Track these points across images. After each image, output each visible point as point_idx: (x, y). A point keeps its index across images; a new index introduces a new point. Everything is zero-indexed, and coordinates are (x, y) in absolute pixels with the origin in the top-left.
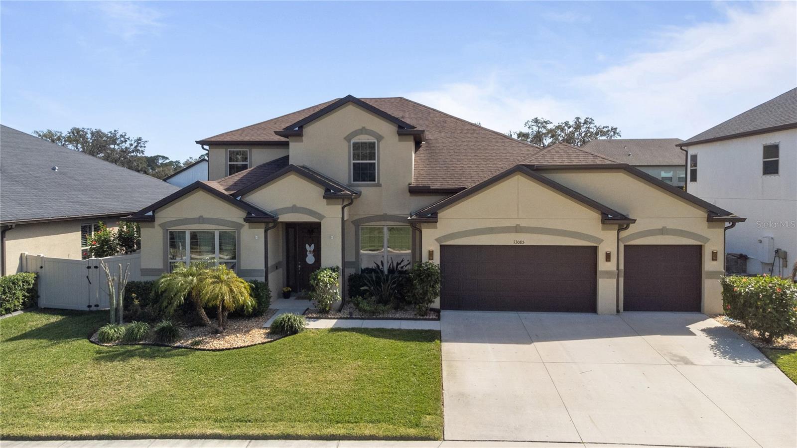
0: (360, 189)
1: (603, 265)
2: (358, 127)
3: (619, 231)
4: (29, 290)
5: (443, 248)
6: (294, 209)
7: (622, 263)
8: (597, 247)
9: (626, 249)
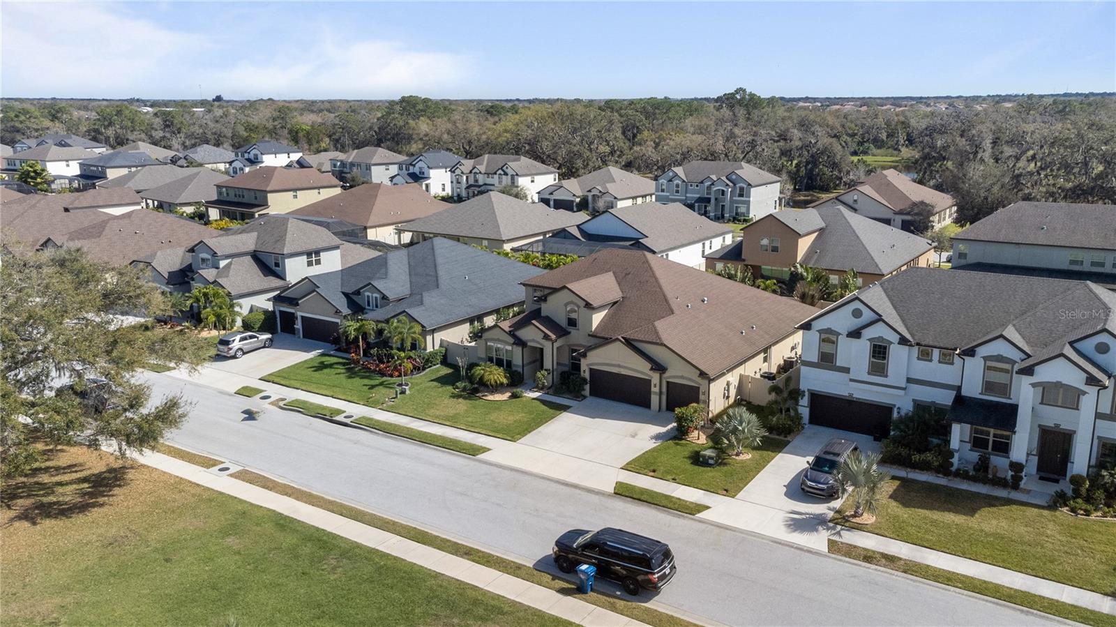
0: (570, 330)
1: (653, 389)
2: (570, 300)
3: (660, 374)
4: (443, 356)
5: (591, 369)
6: (533, 341)
7: (664, 389)
8: (650, 380)
9: (668, 382)
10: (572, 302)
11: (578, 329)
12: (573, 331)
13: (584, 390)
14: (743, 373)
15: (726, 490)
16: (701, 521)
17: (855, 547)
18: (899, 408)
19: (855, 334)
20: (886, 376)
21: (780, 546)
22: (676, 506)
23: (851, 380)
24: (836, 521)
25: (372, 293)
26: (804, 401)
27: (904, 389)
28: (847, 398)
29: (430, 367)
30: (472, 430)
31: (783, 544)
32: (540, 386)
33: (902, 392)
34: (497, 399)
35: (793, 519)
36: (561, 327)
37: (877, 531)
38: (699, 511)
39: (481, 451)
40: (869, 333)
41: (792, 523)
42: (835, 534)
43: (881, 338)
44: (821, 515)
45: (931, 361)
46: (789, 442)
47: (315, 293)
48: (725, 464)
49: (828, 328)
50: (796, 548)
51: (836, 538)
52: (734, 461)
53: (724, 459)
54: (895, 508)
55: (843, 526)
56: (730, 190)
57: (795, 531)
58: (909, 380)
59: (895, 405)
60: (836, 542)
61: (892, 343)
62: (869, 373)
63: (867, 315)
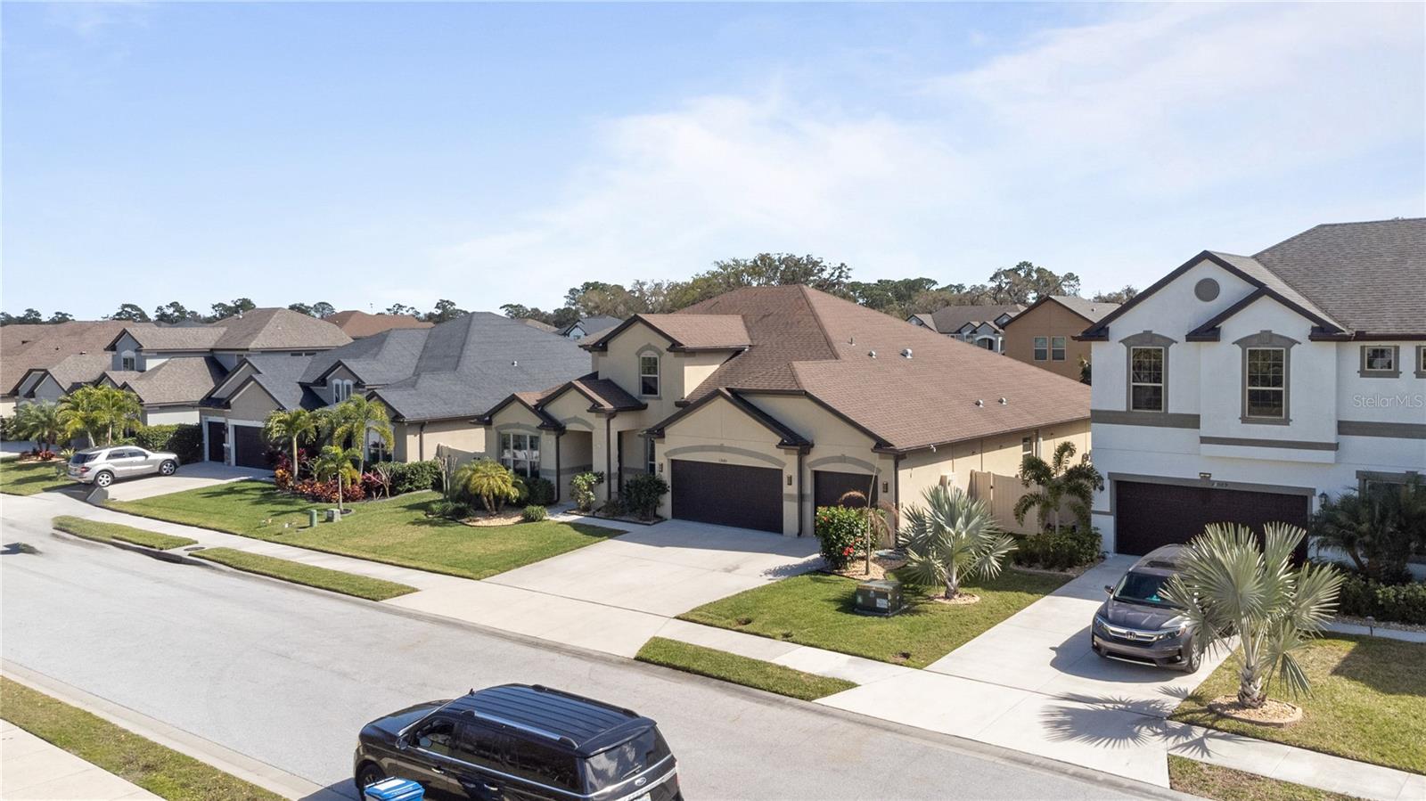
0: (646, 400)
1: (786, 490)
2: (646, 342)
3: (800, 456)
4: (437, 473)
5: (673, 461)
6: (576, 420)
7: (809, 489)
8: (781, 470)
9: (817, 474)
10: (649, 347)
11: (660, 398)
12: (651, 401)
13: (659, 504)
14: (977, 469)
15: (906, 656)
16: (824, 713)
17: (1253, 777)
18: (1323, 495)
19: (1208, 332)
20: (1287, 422)
21: (1028, 769)
22: (771, 681)
23: (1204, 440)
24: (1189, 716)
25: (343, 380)
26: (1102, 501)
27: (1334, 447)
28: (1199, 485)
29: (410, 490)
30: (407, 564)
31: (1037, 765)
32: (583, 504)
33: (1329, 456)
34: (492, 524)
35: (1068, 712)
36: (631, 396)
37: (1312, 742)
38: (825, 693)
39: (395, 592)
40: (1236, 328)
41: (1067, 718)
42: (1188, 745)
43: (1267, 336)
44: (1148, 703)
45: (1396, 374)
46: (1069, 579)
47: (252, 382)
48: (917, 612)
49: (1146, 332)
50: (1074, 775)
51: (1193, 755)
52: (937, 607)
53: (917, 604)
54: (1354, 693)
55: (1209, 727)
56: (1000, 339)
57: (1072, 736)
58: (1344, 428)
59: (1313, 491)
60: (1194, 764)
61: (1294, 342)
62: (1244, 420)
63: (1231, 288)
